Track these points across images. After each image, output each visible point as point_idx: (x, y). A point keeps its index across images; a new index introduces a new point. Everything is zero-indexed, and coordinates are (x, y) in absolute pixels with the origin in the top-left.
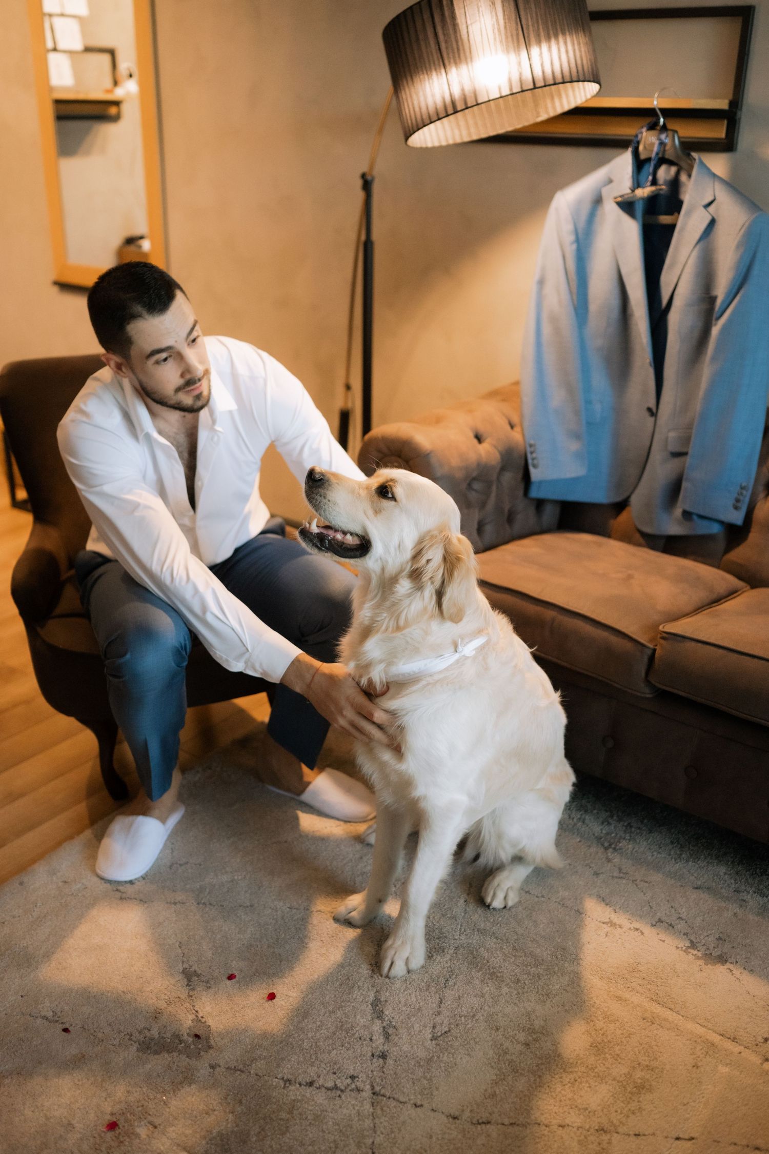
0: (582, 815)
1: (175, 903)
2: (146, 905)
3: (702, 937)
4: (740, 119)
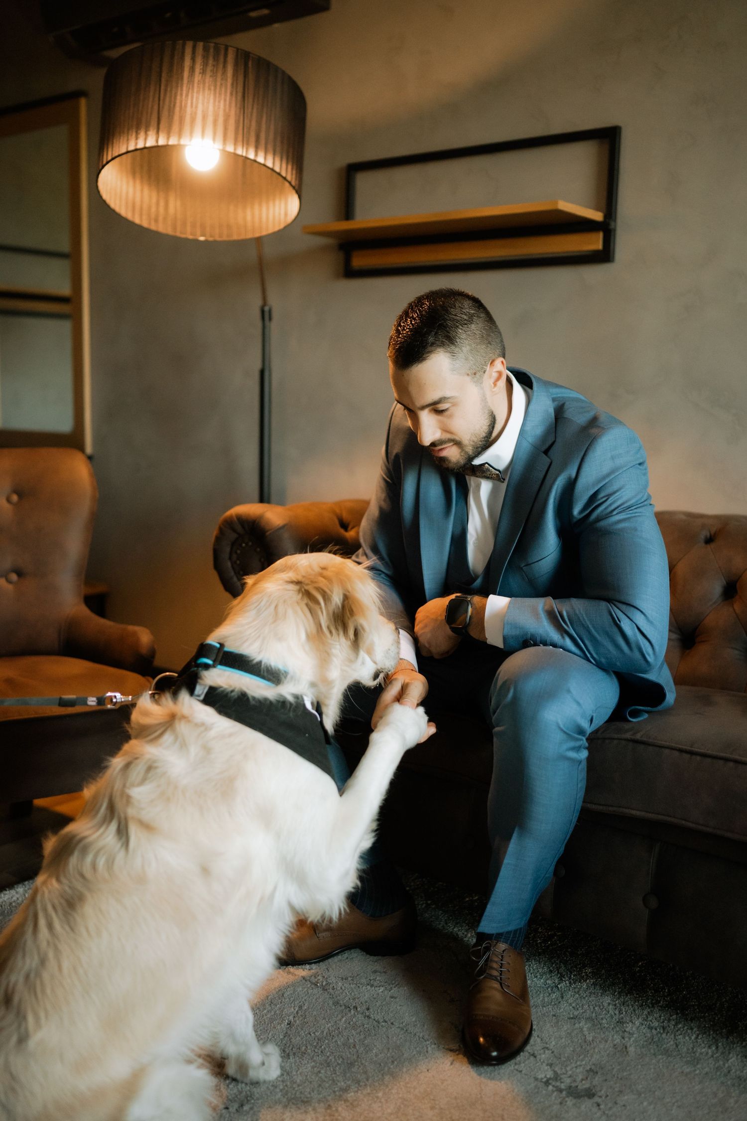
3: (568, 1069)
4: (615, 230)
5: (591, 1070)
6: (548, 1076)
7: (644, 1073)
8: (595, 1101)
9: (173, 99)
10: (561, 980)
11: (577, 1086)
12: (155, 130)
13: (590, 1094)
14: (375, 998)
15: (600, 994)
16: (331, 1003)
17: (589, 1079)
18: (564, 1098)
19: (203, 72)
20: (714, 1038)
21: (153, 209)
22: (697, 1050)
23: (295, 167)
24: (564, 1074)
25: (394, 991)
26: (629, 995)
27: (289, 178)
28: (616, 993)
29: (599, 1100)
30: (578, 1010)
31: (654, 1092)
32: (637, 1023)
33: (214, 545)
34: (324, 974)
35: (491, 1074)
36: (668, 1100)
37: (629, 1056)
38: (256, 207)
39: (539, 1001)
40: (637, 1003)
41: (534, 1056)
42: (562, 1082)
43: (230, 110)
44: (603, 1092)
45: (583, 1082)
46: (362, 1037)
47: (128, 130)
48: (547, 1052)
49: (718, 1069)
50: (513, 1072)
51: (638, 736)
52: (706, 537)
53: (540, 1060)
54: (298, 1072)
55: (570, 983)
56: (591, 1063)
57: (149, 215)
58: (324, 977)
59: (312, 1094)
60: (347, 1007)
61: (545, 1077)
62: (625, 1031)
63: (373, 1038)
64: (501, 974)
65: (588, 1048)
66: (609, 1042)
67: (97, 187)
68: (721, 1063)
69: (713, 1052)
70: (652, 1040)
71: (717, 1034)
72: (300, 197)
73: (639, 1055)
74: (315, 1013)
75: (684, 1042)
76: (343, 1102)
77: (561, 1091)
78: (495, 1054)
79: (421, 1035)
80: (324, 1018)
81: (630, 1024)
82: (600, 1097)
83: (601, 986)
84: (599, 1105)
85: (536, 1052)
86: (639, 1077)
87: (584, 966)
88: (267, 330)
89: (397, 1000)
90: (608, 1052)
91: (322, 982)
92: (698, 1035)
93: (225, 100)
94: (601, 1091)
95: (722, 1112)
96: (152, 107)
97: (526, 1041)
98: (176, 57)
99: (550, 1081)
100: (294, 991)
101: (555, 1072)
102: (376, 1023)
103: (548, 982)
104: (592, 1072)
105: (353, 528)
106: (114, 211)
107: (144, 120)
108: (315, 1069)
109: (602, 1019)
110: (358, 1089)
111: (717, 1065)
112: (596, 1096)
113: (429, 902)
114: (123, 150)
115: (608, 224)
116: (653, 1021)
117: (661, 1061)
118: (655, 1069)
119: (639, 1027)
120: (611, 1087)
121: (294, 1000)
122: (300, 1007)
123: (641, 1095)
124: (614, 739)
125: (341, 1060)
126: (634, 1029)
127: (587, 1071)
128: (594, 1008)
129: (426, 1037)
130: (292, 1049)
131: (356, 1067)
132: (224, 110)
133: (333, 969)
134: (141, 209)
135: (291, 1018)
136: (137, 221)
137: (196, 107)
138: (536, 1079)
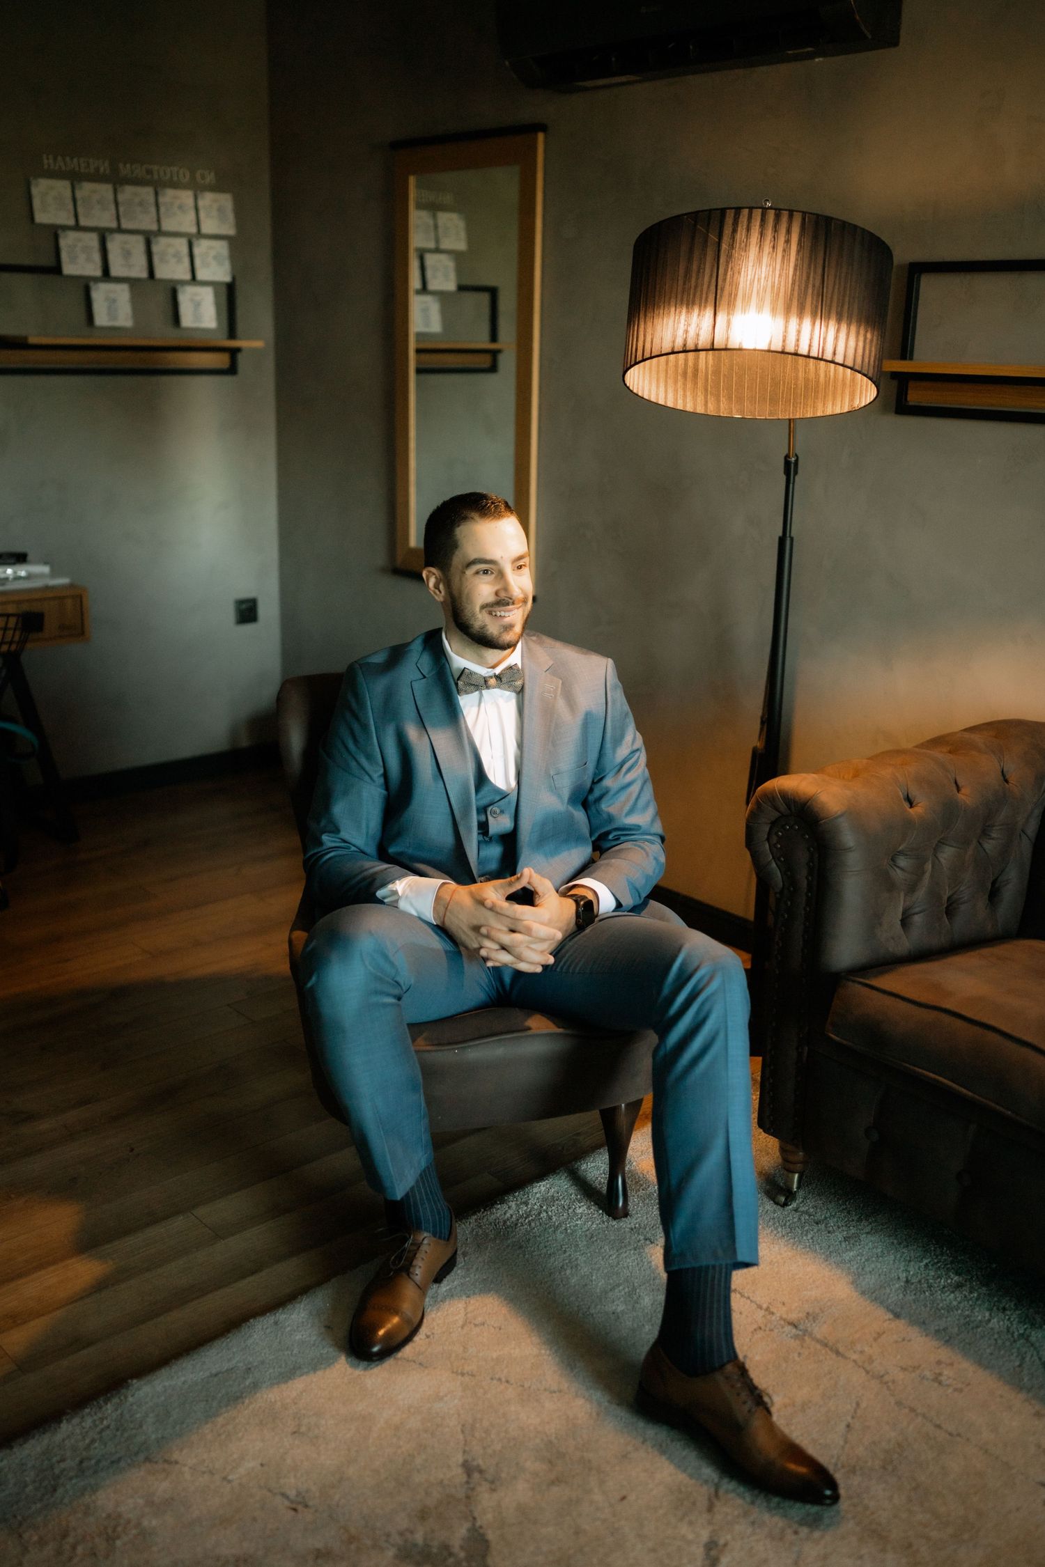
0: (1025, 1329)
1: (463, 1374)
2: (426, 1371)
33: (748, 821)
67: (624, 377)
88: (791, 487)
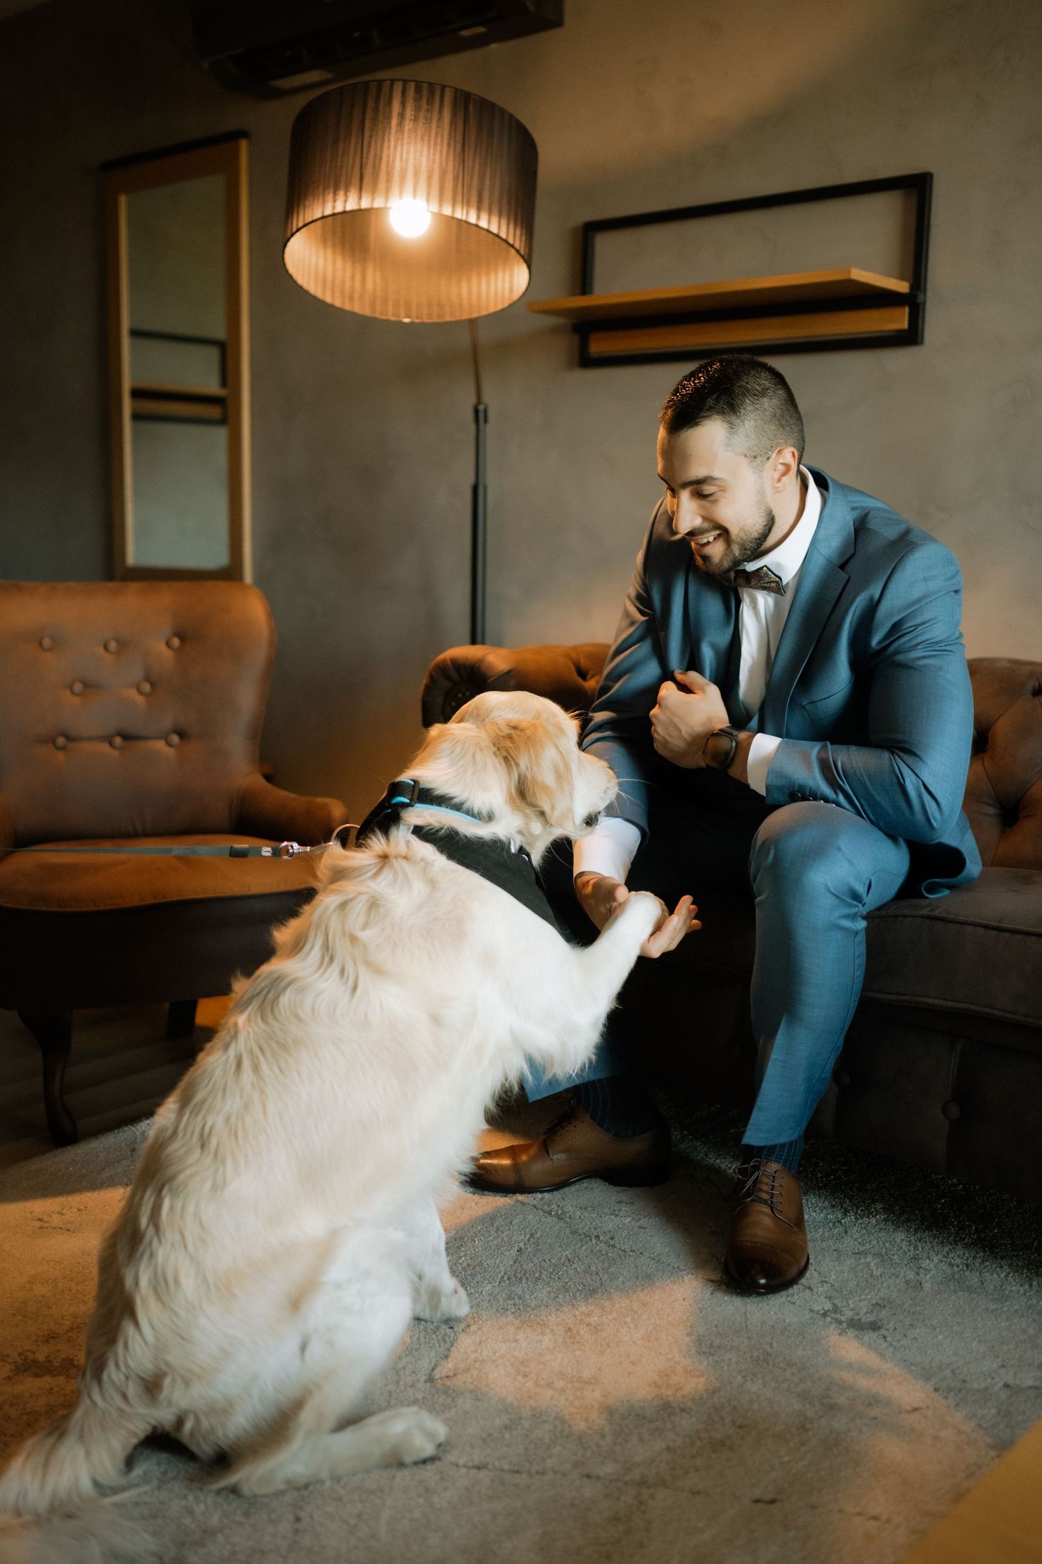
3: (850, 1302)
4: (924, 304)
5: (877, 1304)
6: (826, 1309)
7: (942, 1308)
8: (881, 1333)
9: (378, 152)
10: (845, 1215)
11: (860, 1320)
12: (358, 190)
13: (875, 1327)
14: (620, 1228)
15: (891, 1230)
16: (568, 1231)
17: (874, 1312)
18: (845, 1330)
19: (415, 119)
20: (1028, 1276)
21: (348, 285)
22: (1006, 1288)
23: (524, 232)
24: (845, 1307)
25: (643, 1222)
26: (927, 1232)
27: (517, 245)
28: (911, 1230)
29: (886, 1333)
30: (864, 1245)
31: (952, 1327)
32: (936, 1260)
33: (423, 697)
34: (559, 1204)
35: (758, 1304)
36: (967, 1335)
37: (923, 1291)
38: (474, 280)
39: (818, 1235)
40: (936, 1240)
41: (810, 1288)
42: (842, 1315)
43: (447, 165)
44: (890, 1325)
45: (868, 1315)
46: (606, 1265)
47: (324, 190)
48: (825, 1285)
49: (1030, 1307)
50: (784, 1303)
51: (937, 913)
52: (1034, 688)
53: (817, 1293)
54: (532, 1297)
55: (856, 1218)
56: (877, 1297)
57: (342, 292)
58: (559, 1206)
59: (549, 1317)
60: (586, 1236)
61: (823, 1309)
62: (920, 1267)
63: (619, 1267)
64: (772, 1198)
65: (875, 1282)
66: (900, 1277)
67: (283, 258)
68: (1035, 1301)
69: (1025, 1290)
70: (953, 1277)
71: (1032, 1273)
72: (529, 267)
73: (936, 1291)
74: (549, 1241)
75: (992, 1280)
76: (585, 1326)
77: (840, 1323)
78: (763, 1281)
79: (676, 1266)
80: (560, 1246)
81: (927, 1261)
82: (888, 1330)
83: (893, 1222)
84: (885, 1337)
85: (812, 1285)
86: (935, 1312)
87: (874, 1201)
88: (481, 435)
89: (648, 1230)
90: (898, 1287)
91: (557, 1211)
92: (1009, 1273)
93: (441, 152)
94: (888, 1324)
95: (1031, 1348)
96: (354, 162)
97: (802, 1272)
98: (382, 101)
99: (828, 1314)
100: (524, 1219)
101: (834, 1304)
102: (623, 1253)
103: (828, 1216)
104: (878, 1306)
105: (592, 677)
106: (301, 287)
107: (343, 179)
108: (552, 1294)
109: (893, 1255)
110: (603, 1314)
111: (1029, 1304)
112: (882, 1329)
113: (686, 1133)
114: (318, 215)
115: (916, 297)
116: (955, 1258)
117: (962, 1297)
118: (954, 1305)
119: (937, 1264)
120: (900, 1321)
121: (524, 1228)
122: (532, 1235)
123: (935, 1329)
124: (906, 916)
125: (582, 1286)
126: (931, 1266)
127: (873, 1305)
128: (884, 1244)
129: (682, 1267)
130: (524, 1274)
131: (599, 1294)
132: (440, 165)
133: (570, 1199)
134: (333, 283)
135: (522, 1245)
136: (328, 300)
137: (407, 162)
138: (812, 1311)
